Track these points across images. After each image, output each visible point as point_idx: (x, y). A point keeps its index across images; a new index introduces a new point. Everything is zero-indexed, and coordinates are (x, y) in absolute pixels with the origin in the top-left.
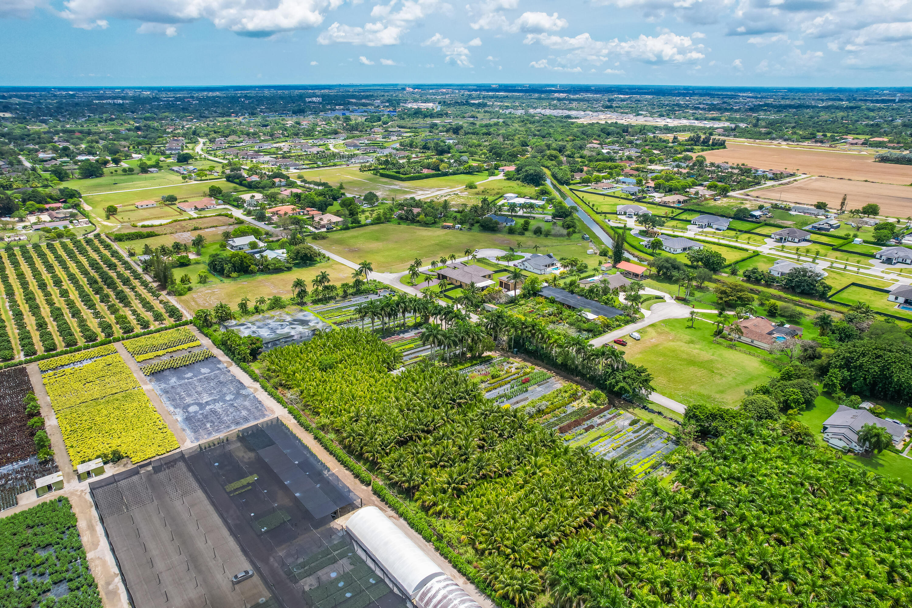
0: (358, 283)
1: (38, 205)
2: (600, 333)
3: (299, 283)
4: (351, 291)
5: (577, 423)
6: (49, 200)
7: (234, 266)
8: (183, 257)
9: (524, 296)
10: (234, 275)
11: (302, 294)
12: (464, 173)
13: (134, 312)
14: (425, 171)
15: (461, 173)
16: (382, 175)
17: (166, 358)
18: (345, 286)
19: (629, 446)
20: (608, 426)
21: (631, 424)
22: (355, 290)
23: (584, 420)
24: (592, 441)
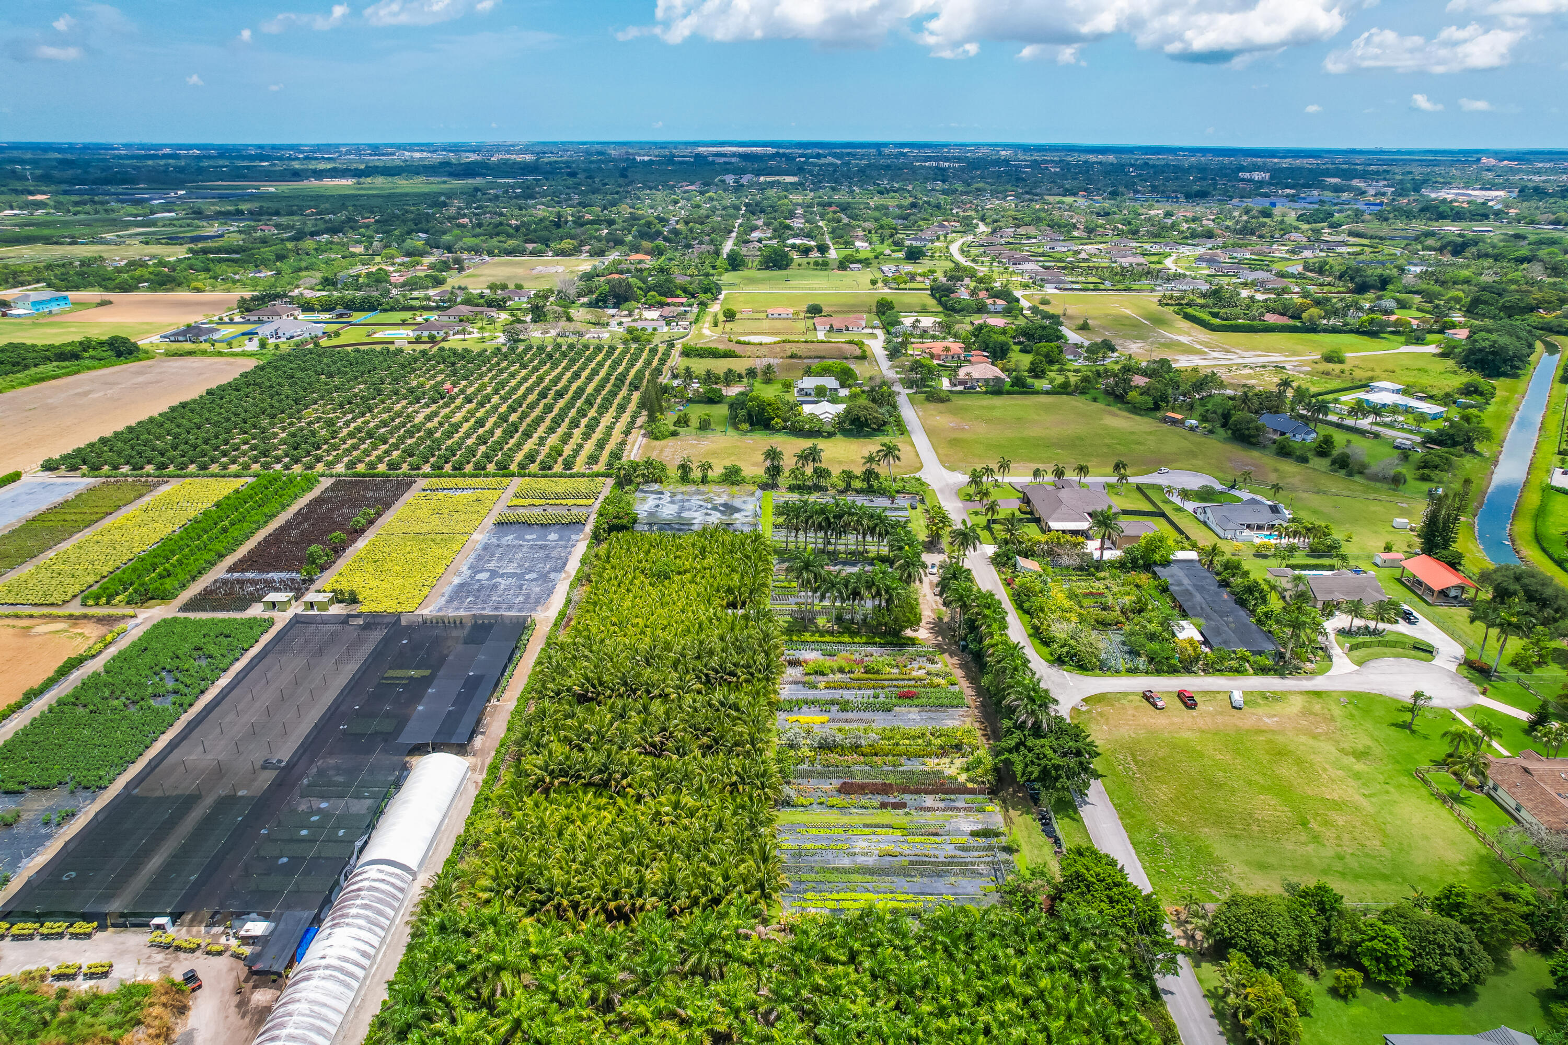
0: (869, 475)
1: (659, 298)
2: (1173, 671)
3: (773, 455)
4: (857, 484)
5: (885, 789)
6: (679, 292)
7: (750, 415)
8: (714, 391)
9: (1121, 565)
10: (745, 426)
11: (775, 471)
12: (1357, 332)
13: (580, 446)
14: (1271, 319)
15: (1351, 331)
16: (1187, 317)
17: (538, 511)
18: (849, 476)
19: (911, 863)
20: (929, 818)
21: (974, 834)
22: (865, 485)
23: (905, 790)
24: (866, 826)
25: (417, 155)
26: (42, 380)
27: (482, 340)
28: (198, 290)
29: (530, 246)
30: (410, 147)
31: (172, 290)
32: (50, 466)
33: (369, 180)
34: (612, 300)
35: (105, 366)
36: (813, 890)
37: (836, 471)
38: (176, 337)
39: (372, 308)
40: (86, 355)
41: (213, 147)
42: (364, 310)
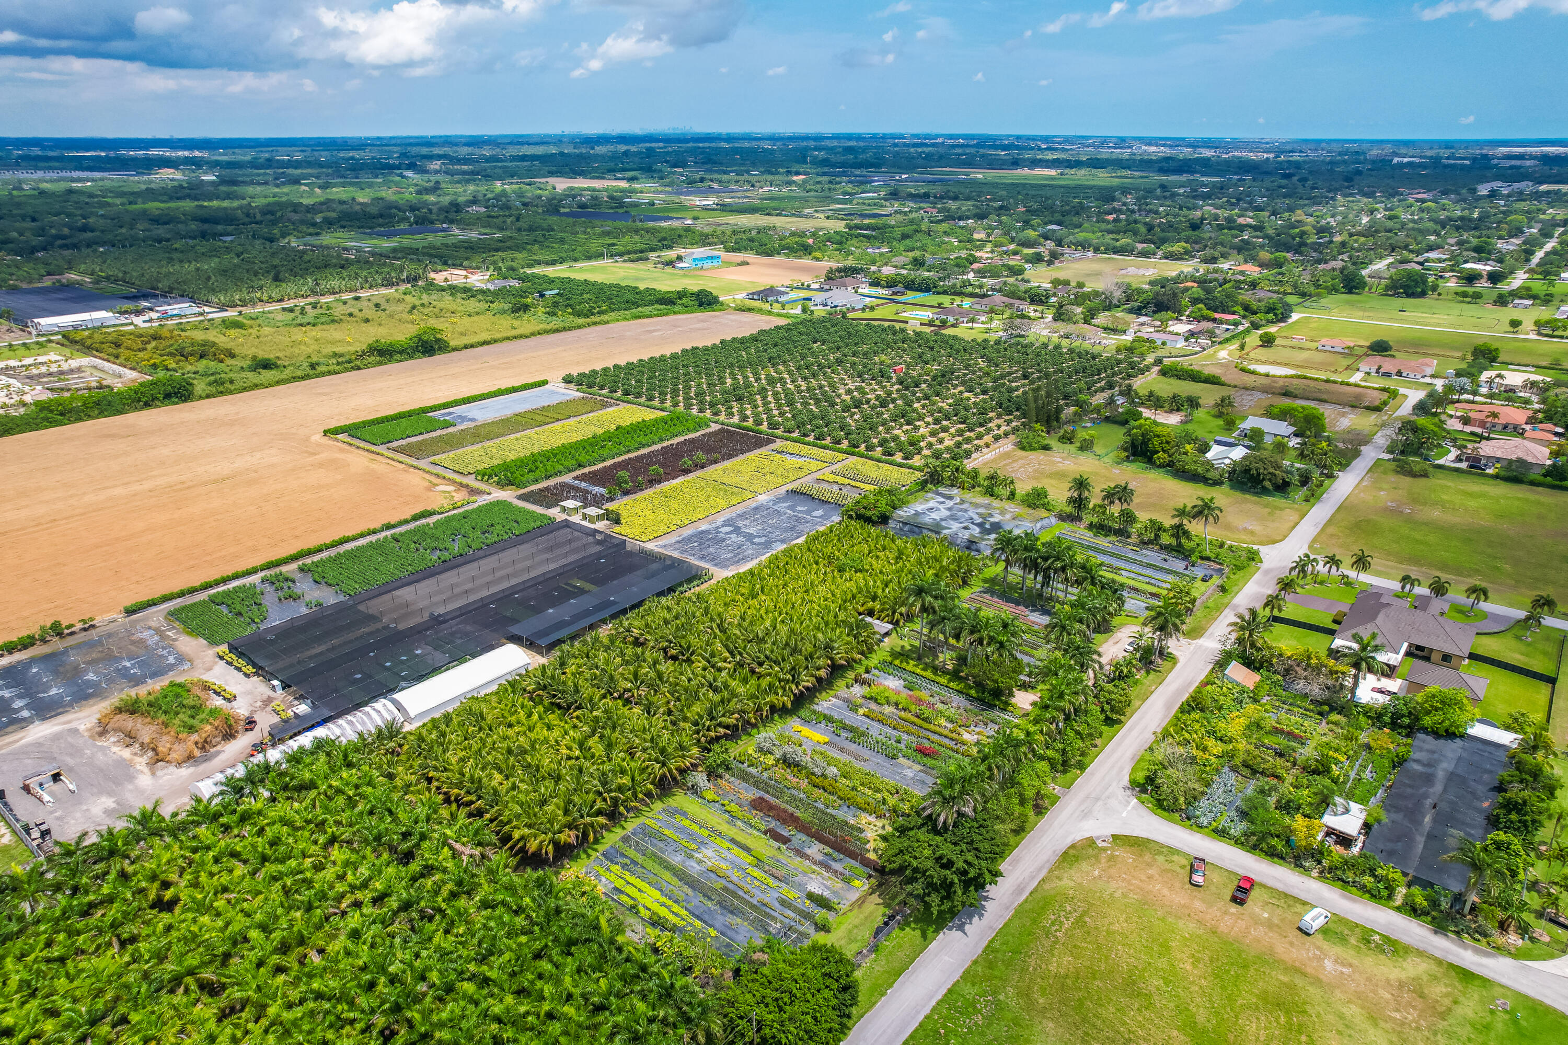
0: (1179, 531)
3: (1079, 484)
4: (1166, 539)
5: (788, 819)
8: (1133, 413)
10: (1124, 455)
11: (1079, 503)
17: (835, 488)
18: (1156, 526)
20: (793, 863)
21: (811, 896)
22: (1174, 542)
23: (804, 828)
24: (733, 841)
25: (1153, 149)
26: (639, 317)
27: (987, 331)
28: (817, 259)
29: (1140, 246)
30: (1150, 142)
31: (800, 257)
32: (568, 380)
33: (1073, 171)
34: (1152, 308)
35: (687, 312)
36: (624, 866)
37: (1143, 517)
38: (753, 296)
39: (927, 290)
40: (679, 301)
41: (972, 137)
42: (921, 290)
